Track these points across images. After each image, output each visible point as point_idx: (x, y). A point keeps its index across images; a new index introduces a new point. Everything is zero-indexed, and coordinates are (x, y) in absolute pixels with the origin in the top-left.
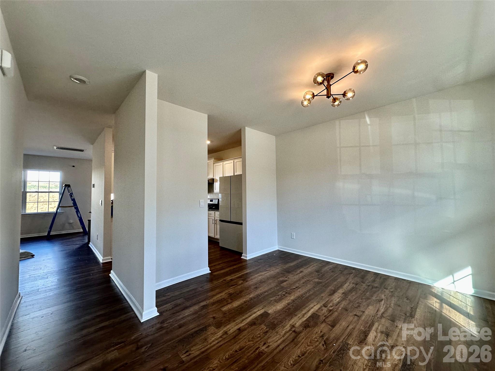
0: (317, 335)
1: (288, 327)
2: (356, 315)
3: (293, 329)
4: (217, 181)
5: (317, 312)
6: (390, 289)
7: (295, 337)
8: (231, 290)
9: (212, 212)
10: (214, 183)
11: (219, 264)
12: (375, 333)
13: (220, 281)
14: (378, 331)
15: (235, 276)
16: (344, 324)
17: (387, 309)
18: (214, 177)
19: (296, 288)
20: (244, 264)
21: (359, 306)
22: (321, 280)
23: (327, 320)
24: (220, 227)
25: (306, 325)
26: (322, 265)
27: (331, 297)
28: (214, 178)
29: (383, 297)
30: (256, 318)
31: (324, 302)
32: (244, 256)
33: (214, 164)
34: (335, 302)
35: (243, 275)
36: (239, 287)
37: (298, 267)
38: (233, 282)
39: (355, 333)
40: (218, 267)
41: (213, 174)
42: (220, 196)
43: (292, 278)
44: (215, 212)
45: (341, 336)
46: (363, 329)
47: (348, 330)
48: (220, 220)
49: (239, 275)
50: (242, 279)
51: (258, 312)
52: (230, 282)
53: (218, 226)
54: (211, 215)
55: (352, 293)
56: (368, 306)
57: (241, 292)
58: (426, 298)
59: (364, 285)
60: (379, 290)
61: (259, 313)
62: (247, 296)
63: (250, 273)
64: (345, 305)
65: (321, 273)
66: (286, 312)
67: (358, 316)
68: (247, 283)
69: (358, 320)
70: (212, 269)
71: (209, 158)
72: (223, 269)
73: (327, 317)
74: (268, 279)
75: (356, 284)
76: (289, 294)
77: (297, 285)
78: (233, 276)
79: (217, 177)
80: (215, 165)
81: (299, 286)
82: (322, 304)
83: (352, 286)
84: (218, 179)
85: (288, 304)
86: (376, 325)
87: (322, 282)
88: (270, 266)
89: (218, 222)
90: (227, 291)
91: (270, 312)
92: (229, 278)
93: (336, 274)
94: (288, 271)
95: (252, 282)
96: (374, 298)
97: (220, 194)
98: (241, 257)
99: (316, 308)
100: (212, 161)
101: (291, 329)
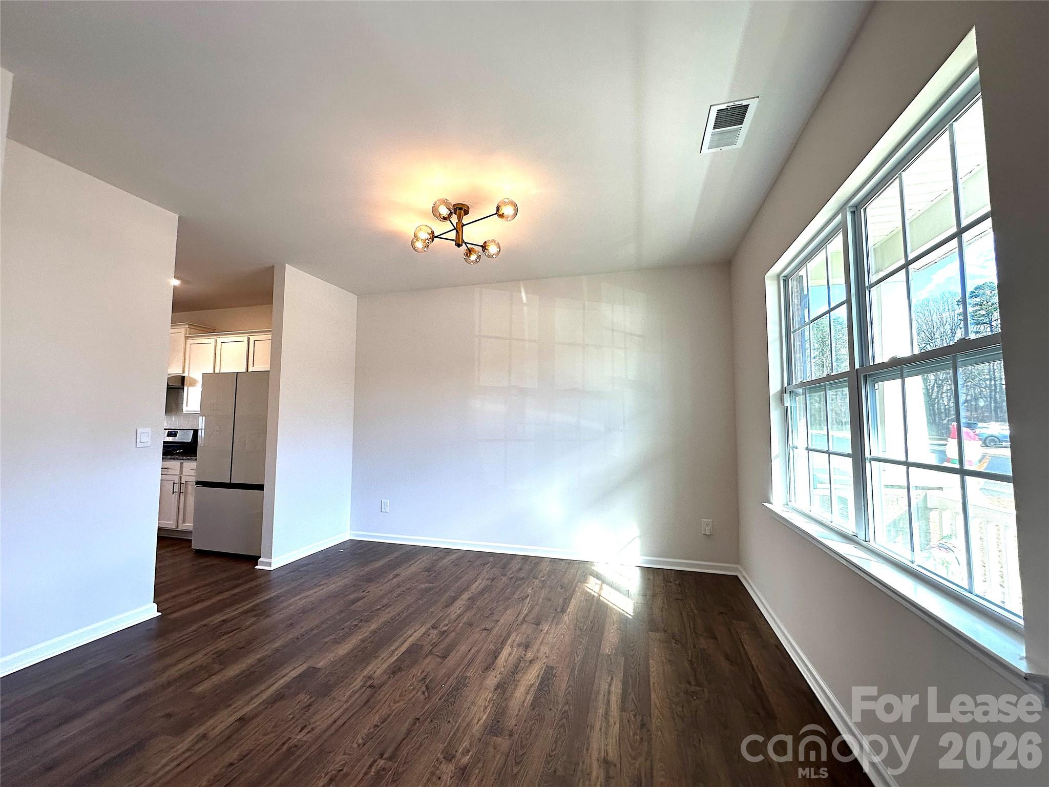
0: (414, 679)
1: (358, 683)
2: (485, 629)
3: (369, 683)
4: (193, 383)
5: (419, 640)
6: (542, 577)
7: (372, 696)
8: (222, 644)
9: (174, 464)
10: (186, 388)
11: (189, 592)
12: (510, 649)
13: (190, 630)
14: (515, 644)
15: (235, 611)
16: (463, 648)
17: (533, 608)
18: (184, 372)
19: (383, 607)
20: (261, 580)
21: (492, 614)
22: (432, 583)
23: (435, 650)
24: (196, 503)
25: (396, 670)
26: (437, 558)
27: (448, 609)
28: (186, 375)
29: (530, 591)
30: (288, 686)
31: (433, 622)
32: (263, 562)
33: (187, 338)
34: (453, 617)
35: (257, 605)
36: (245, 632)
37: (391, 567)
38: (229, 624)
39: (480, 658)
40: (184, 599)
41: (182, 364)
42: (201, 424)
43: (376, 590)
44: (182, 463)
45: (456, 669)
46: (493, 647)
47: (470, 656)
48: (198, 483)
49: (245, 608)
50: (255, 613)
51: (292, 672)
52: (220, 626)
53: (191, 500)
54: (170, 472)
55: (483, 596)
56: (506, 610)
57: (249, 642)
58: (585, 580)
59: (504, 579)
60: (524, 583)
61: (294, 674)
62: (267, 647)
63: (278, 597)
64: (470, 618)
65: (435, 571)
66: (356, 656)
67: (488, 630)
68: (268, 620)
69: (487, 636)
70: (166, 606)
71: (175, 322)
72: (203, 601)
73: (435, 645)
74: (321, 601)
75: (493, 580)
76: (367, 621)
77: (385, 601)
78: (230, 613)
79: (195, 373)
80: (190, 341)
81: (390, 602)
82: (429, 625)
83: (485, 583)
84: (199, 378)
85: (363, 641)
86: (514, 635)
87: (435, 587)
88: (329, 575)
89: (190, 488)
90: (209, 649)
91: (320, 665)
92: (218, 618)
93: (461, 568)
94: (370, 579)
95: (282, 616)
96: (516, 596)
97: (201, 418)
98: (256, 567)
99: (417, 635)
100: (182, 330)
101: (365, 683)
